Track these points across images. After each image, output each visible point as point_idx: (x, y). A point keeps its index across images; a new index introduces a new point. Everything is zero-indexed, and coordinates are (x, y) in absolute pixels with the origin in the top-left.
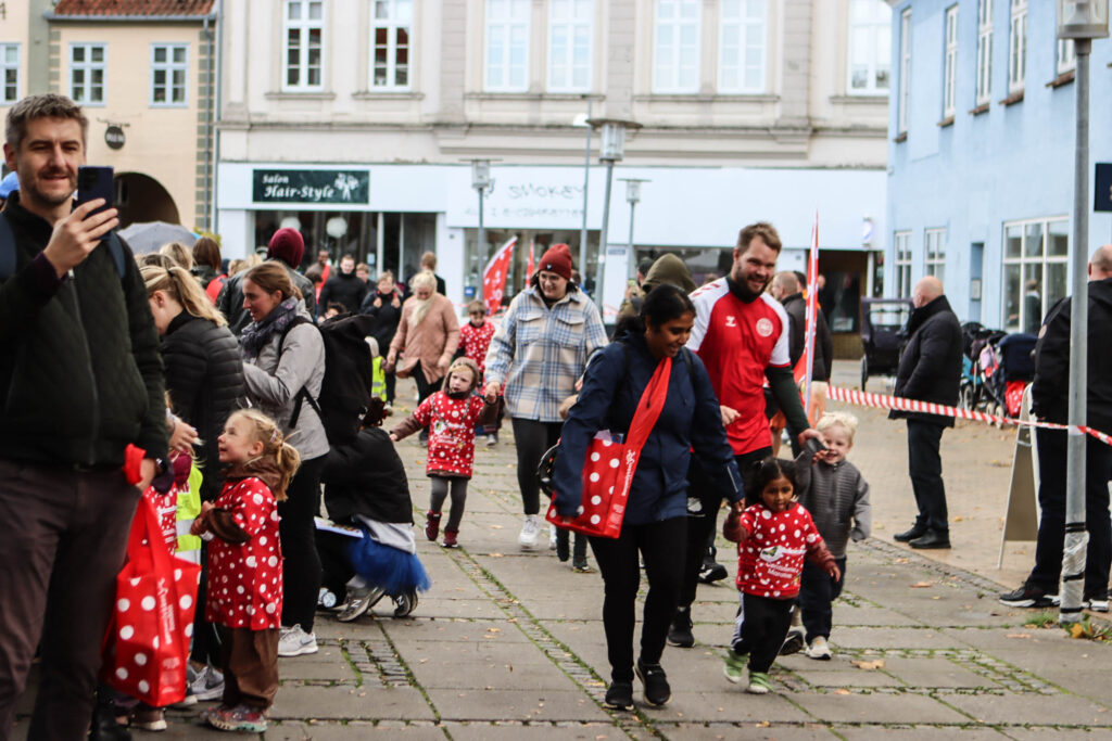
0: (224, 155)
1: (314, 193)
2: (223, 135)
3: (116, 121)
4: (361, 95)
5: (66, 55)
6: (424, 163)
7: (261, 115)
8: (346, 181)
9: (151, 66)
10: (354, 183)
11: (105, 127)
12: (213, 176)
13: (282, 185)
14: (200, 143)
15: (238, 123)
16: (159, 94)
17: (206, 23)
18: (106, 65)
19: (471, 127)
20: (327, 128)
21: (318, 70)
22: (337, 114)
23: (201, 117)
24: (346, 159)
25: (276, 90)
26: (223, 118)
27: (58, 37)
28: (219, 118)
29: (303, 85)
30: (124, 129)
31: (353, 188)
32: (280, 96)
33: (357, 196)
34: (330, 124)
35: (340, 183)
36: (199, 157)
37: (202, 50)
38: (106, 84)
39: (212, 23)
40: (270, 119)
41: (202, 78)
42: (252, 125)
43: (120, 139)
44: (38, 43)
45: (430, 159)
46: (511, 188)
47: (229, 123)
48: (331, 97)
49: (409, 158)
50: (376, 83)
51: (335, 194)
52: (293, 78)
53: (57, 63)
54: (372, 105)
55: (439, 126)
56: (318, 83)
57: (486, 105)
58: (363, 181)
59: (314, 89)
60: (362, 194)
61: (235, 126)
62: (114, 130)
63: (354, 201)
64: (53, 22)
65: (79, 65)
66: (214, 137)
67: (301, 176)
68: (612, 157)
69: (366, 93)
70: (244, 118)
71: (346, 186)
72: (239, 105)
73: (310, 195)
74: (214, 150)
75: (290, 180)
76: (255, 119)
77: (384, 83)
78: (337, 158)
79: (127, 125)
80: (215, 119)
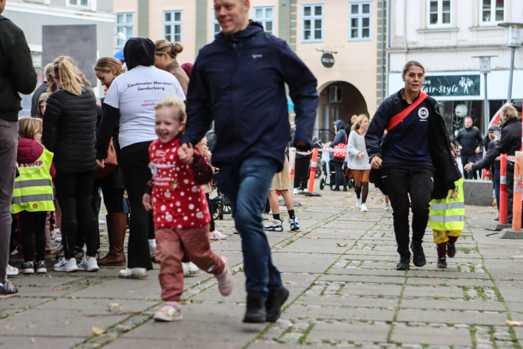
0: (392, 69)
1: (446, 90)
2: (391, 56)
3: (328, 50)
4: (475, 28)
5: (300, 12)
7: (415, 43)
8: (466, 82)
9: (350, 16)
10: (470, 83)
11: (321, 54)
12: (386, 82)
13: (427, 86)
14: (379, 62)
15: (400, 49)
16: (354, 33)
18: (322, 17)
20: (454, 49)
21: (449, 14)
22: (460, 41)
23: (379, 46)
24: (466, 68)
25: (424, 28)
26: (391, 46)
27: (295, 1)
28: (389, 46)
29: (440, 24)
30: (334, 55)
31: (470, 86)
32: (426, 31)
33: (473, 91)
34: (455, 47)
35: (462, 83)
36: (378, 70)
37: (379, 5)
38: (323, 29)
40: (419, 46)
41: (379, 22)
42: (408, 49)
43: (331, 61)
44: (284, 5)
47: (395, 49)
48: (457, 30)
49: (505, 66)
50: (484, 20)
51: (459, 90)
52: (434, 19)
53: (295, 17)
54: (481, 34)
56: (449, 22)
58: (476, 81)
59: (446, 25)
60: (475, 90)
61: (398, 50)
62: (328, 56)
63: (471, 94)
65: (307, 18)
66: (387, 58)
67: (438, 79)
68: (514, 45)
69: (479, 26)
70: (404, 46)
71: (466, 84)
72: (401, 38)
73: (444, 91)
74: (387, 66)
75: (431, 82)
76: (410, 46)
77: (489, 20)
78: (461, 68)
79: (336, 53)
80: (387, 47)
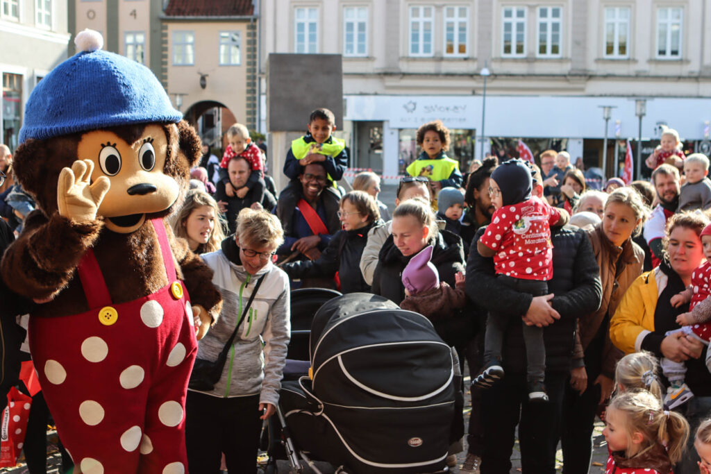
0: (263, 91)
2: (263, 80)
6: (376, 94)
9: (219, 44)
12: (257, 102)
14: (249, 85)
17: (252, 20)
19: (404, 75)
21: (315, 46)
23: (249, 71)
26: (262, 71)
27: (166, 28)
28: (260, 71)
30: (206, 77)
36: (248, 92)
37: (249, 35)
39: (255, 20)
41: (249, 50)
44: (155, 31)
45: (379, 92)
46: (426, 107)
49: (367, 91)
50: (347, 52)
52: (300, 49)
53: (166, 42)
55: (386, 74)
56: (315, 52)
57: (412, 64)
58: (343, 104)
64: (163, 20)
66: (257, 81)
74: (257, 88)
77: (352, 52)
80: (257, 71)
